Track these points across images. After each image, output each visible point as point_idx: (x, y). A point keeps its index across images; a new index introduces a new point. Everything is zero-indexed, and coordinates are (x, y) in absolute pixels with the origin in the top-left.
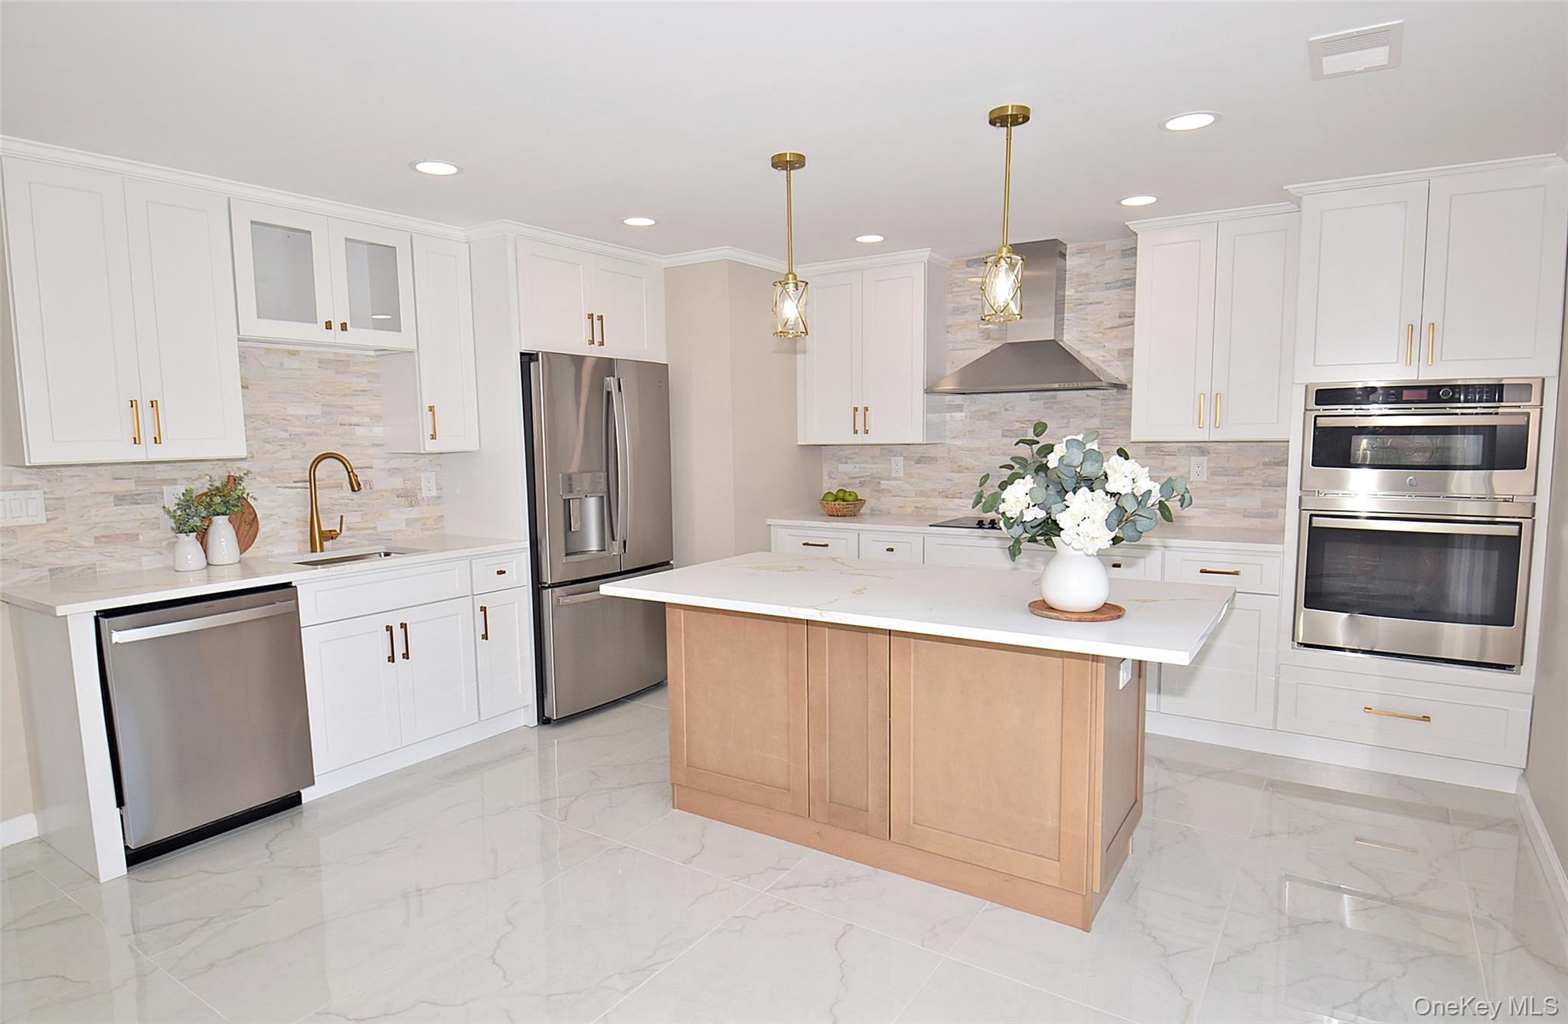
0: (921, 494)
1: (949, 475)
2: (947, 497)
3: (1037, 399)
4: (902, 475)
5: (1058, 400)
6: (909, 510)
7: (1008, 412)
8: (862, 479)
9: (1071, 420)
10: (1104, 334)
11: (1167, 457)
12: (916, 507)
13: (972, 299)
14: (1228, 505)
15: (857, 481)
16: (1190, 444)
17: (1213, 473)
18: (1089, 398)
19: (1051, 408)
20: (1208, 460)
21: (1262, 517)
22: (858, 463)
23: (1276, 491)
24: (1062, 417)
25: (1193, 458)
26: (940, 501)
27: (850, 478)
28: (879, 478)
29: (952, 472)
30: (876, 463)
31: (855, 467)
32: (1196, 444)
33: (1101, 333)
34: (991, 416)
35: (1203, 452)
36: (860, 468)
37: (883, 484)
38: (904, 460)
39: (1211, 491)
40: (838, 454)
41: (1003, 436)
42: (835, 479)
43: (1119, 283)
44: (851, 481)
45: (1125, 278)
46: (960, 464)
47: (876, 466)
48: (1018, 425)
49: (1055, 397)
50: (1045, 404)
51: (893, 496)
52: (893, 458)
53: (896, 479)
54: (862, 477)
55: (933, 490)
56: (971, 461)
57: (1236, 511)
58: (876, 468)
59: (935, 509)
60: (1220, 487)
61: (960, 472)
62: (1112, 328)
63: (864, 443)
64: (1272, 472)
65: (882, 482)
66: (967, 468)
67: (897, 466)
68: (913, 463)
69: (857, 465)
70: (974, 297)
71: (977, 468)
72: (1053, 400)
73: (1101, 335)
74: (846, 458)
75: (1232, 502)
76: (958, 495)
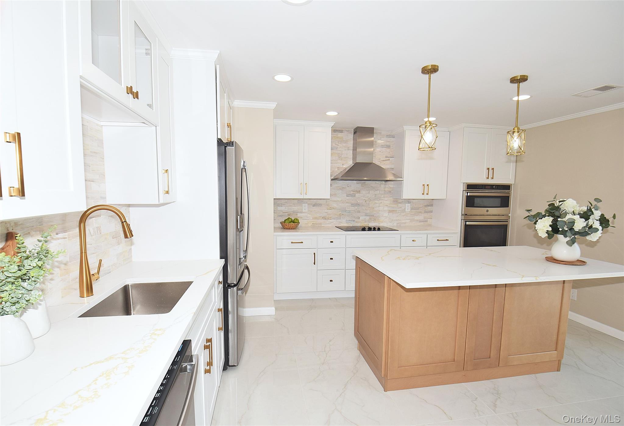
0: (316, 218)
1: (326, 211)
2: (325, 219)
3: (359, 183)
4: (307, 211)
5: (366, 184)
6: (310, 225)
7: (348, 187)
8: (288, 213)
9: (370, 191)
10: (381, 162)
11: (399, 204)
12: (313, 224)
13: (335, 144)
14: (415, 219)
15: (287, 214)
16: (405, 200)
17: (412, 209)
18: (376, 184)
19: (364, 187)
20: (410, 205)
21: (424, 222)
22: (287, 206)
23: (427, 214)
24: (367, 190)
25: (406, 204)
26: (323, 221)
27: (283, 213)
28: (297, 213)
29: (327, 209)
30: (295, 206)
31: (286, 208)
32: (407, 200)
33: (379, 162)
34: (342, 189)
35: (409, 202)
36: (288, 208)
37: (299, 215)
38: (308, 205)
39: (411, 215)
40: (278, 202)
41: (347, 196)
42: (276, 213)
43: (386, 146)
44: (283, 214)
45: (388, 144)
46: (331, 206)
47: (295, 207)
48: (352, 192)
49: (365, 183)
50: (362, 185)
51: (303, 220)
52: (303, 204)
53: (304, 213)
54: (289, 212)
55: (320, 217)
56: (335, 205)
57: (417, 221)
58: (295, 208)
59: (321, 224)
60: (413, 213)
61: (330, 210)
62: (383, 161)
63: (304, 198)
64: (427, 208)
65: (298, 214)
66: (333, 208)
67: (305, 207)
68: (312, 206)
69: (286, 207)
70: (336, 144)
71: (337, 208)
72: (364, 184)
73: (380, 163)
74: (282, 204)
75: (417, 218)
76: (330, 218)
